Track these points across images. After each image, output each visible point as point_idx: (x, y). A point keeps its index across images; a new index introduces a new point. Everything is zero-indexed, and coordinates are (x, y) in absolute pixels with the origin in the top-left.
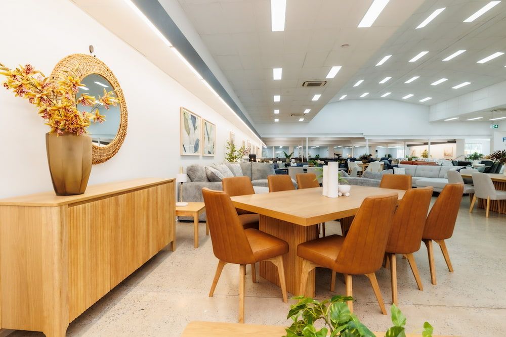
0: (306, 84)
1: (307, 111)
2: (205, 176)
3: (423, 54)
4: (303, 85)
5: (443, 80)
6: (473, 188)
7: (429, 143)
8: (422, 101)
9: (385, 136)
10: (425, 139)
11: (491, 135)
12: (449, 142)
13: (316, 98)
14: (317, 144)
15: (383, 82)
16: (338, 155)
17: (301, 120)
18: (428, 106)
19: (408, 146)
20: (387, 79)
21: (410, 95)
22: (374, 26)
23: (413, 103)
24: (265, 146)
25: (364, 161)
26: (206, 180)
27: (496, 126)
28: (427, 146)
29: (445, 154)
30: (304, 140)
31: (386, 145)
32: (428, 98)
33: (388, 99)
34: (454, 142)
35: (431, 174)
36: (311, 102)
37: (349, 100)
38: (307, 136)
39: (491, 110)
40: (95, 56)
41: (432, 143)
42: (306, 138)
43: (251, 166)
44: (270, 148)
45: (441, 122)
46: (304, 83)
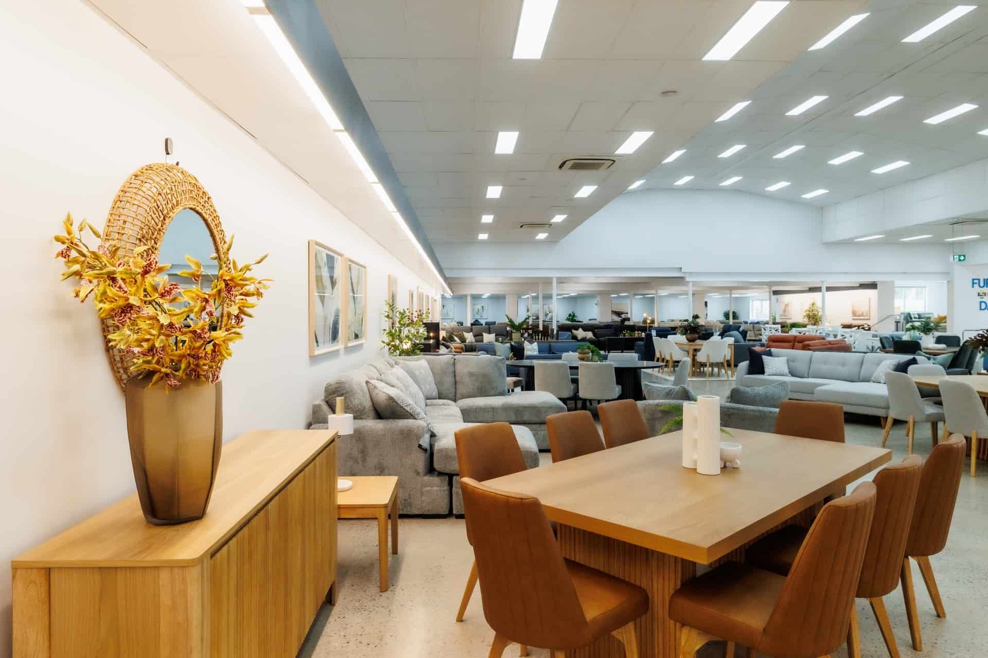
0: (569, 164)
1: (559, 219)
2: (368, 404)
3: (816, 100)
4: (561, 167)
5: (854, 155)
6: (940, 411)
7: (824, 289)
8: (809, 196)
9: (729, 274)
10: (814, 281)
11: (948, 273)
12: (863, 286)
13: (585, 192)
14: (573, 290)
15: (726, 154)
16: (618, 314)
17: (542, 236)
18: (819, 208)
19: (776, 293)
20: (737, 148)
21: (783, 184)
22: (736, 59)
23: (788, 200)
24: (449, 294)
25: (689, 336)
26: (372, 414)
27: (962, 258)
28: (817, 296)
29: (854, 314)
30: (547, 282)
31: (728, 292)
32: (821, 192)
33: (735, 190)
34: (873, 286)
35: (843, 370)
36: (572, 200)
37: (649, 190)
38: (554, 275)
39: (951, 221)
40: (177, 164)
41: (829, 289)
42: (551, 278)
43: (454, 364)
44: (462, 298)
45: (849, 243)
46: (564, 163)
